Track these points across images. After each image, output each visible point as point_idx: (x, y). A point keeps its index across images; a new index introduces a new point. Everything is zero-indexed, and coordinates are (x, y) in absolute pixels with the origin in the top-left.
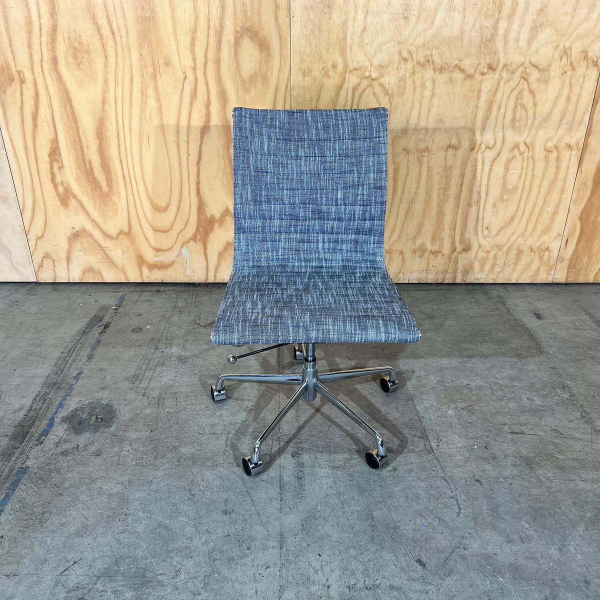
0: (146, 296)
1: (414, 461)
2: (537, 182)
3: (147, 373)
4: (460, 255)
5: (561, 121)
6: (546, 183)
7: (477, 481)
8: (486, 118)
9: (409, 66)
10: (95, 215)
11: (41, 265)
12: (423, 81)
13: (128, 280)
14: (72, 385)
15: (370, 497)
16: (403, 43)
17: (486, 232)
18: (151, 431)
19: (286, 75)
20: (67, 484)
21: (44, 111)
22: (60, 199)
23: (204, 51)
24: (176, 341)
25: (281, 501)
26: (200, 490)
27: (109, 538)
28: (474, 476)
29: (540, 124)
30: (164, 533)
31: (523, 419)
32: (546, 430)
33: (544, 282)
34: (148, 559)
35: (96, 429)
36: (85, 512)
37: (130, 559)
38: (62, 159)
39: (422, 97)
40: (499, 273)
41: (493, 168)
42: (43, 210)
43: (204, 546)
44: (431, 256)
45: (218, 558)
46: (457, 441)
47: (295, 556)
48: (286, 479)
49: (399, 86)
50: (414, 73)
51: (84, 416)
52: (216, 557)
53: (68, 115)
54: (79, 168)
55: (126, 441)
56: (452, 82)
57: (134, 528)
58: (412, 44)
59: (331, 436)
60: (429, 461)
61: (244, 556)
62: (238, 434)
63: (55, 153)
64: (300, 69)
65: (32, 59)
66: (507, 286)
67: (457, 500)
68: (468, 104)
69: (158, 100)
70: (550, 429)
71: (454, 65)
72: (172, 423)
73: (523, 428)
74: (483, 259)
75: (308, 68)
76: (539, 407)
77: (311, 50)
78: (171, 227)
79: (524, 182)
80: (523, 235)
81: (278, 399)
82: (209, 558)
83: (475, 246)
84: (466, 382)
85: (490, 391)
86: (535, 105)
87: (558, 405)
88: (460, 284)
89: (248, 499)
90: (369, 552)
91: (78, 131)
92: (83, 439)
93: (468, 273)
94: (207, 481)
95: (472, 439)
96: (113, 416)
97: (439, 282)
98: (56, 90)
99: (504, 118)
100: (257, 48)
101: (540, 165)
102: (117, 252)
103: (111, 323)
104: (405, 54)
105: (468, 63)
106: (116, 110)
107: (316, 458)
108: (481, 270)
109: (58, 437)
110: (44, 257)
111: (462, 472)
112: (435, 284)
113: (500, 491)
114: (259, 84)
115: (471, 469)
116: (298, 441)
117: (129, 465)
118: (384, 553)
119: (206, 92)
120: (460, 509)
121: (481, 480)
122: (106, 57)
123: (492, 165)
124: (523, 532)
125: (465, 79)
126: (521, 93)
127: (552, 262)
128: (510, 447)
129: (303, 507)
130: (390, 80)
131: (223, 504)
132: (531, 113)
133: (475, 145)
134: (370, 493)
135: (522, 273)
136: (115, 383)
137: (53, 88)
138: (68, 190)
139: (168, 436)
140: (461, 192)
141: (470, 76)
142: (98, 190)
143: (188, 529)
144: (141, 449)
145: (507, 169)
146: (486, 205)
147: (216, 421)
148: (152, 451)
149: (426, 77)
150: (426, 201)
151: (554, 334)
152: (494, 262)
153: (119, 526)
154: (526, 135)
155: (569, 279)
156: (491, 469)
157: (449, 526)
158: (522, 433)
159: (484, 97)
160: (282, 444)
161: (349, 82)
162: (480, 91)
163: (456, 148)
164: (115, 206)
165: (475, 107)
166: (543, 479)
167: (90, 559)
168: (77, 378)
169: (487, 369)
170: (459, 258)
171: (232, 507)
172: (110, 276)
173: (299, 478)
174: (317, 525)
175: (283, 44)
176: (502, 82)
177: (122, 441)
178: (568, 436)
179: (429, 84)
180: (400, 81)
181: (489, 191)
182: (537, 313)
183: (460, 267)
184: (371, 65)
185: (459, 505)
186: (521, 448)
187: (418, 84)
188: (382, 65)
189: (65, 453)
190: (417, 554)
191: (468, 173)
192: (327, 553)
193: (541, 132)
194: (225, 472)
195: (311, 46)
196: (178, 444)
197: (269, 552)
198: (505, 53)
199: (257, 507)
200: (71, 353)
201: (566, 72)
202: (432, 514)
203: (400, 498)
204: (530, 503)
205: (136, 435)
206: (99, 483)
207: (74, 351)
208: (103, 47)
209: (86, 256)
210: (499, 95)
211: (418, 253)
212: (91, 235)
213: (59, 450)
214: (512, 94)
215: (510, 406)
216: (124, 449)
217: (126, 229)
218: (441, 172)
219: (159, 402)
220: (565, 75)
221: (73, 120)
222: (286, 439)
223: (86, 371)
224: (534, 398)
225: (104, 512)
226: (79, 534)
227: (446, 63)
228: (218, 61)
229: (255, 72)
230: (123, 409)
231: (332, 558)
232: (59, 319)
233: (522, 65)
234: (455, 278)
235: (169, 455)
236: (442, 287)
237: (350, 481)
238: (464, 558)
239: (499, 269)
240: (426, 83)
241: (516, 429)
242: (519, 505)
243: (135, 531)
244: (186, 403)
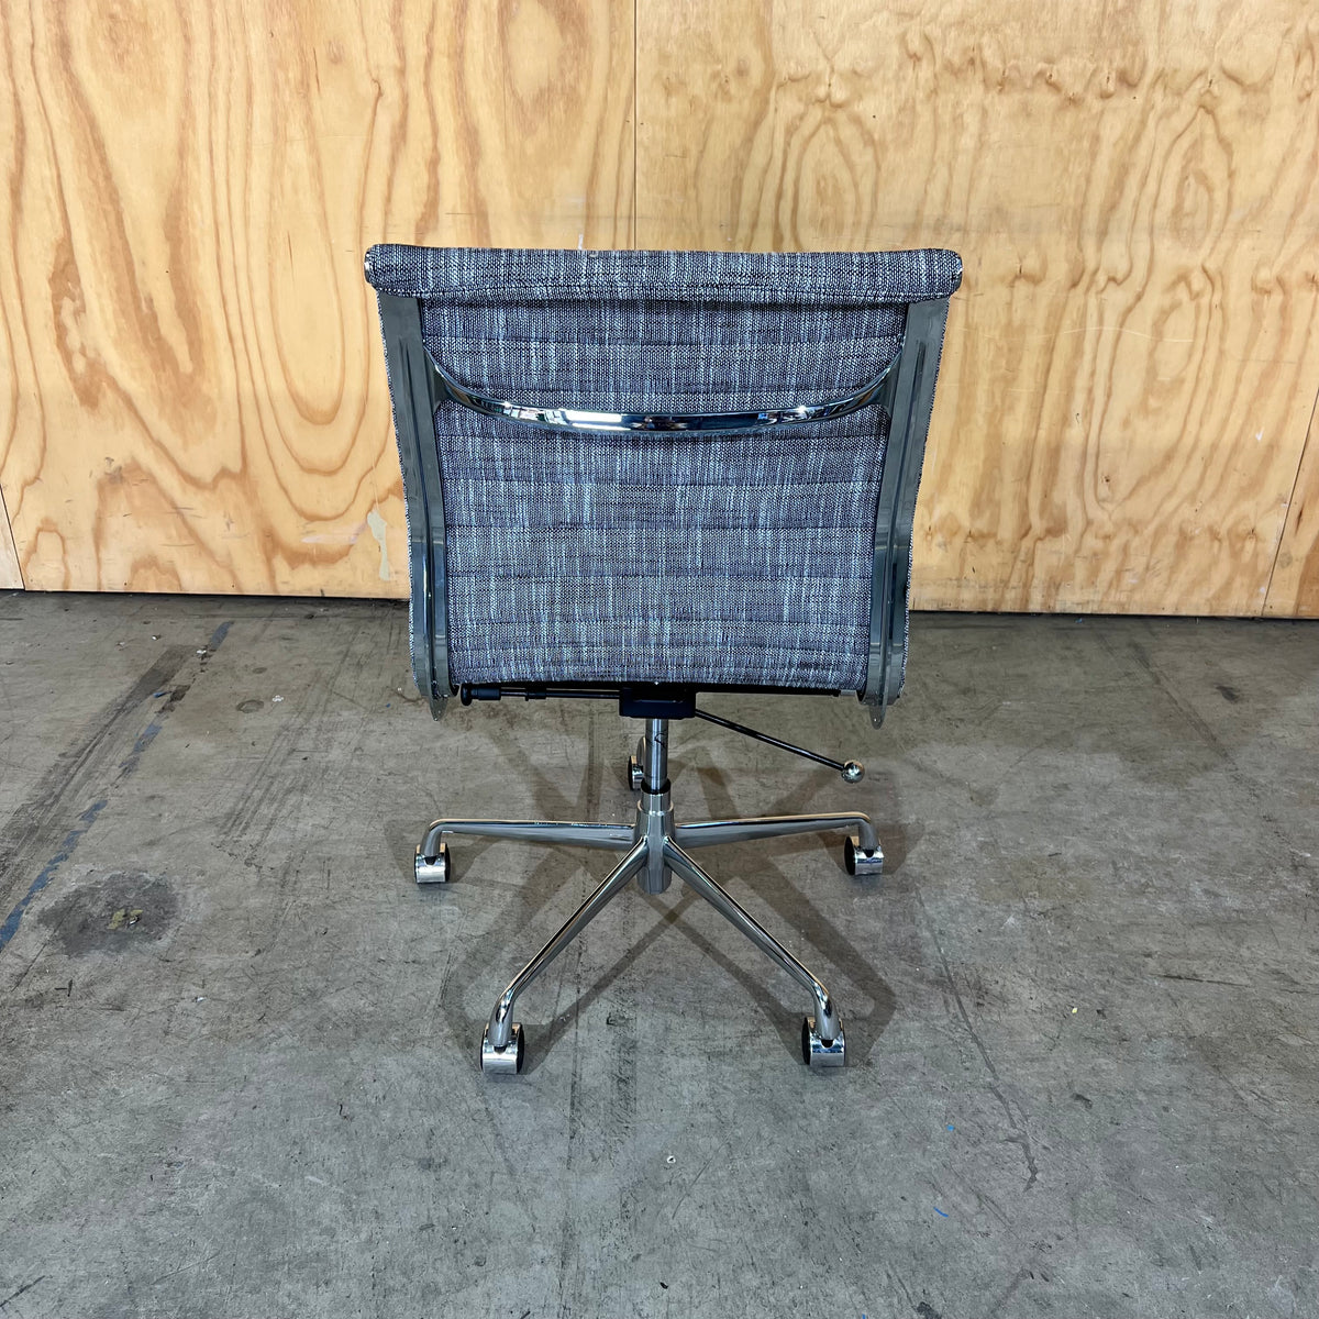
0: (282, 626)
1: (918, 1042)
2: (1230, 368)
3: (264, 810)
4: (1039, 544)
5: (1293, 216)
6: (1253, 370)
7: (1079, 1097)
8: (1111, 207)
9: (925, 72)
10: (162, 428)
11: (33, 549)
12: (958, 111)
13: (239, 588)
14: (77, 832)
15: (802, 1134)
16: (911, 16)
17: (1103, 490)
18: (259, 952)
19: (624, 93)
20: (31, 1081)
21: (38, 171)
22: (77, 389)
23: (424, 30)
24: (342, 735)
25: (572, 1138)
26: (367, 1106)
27: (119, 1227)
28: (1070, 1085)
29: (1242, 223)
30: (265, 1215)
31: (1194, 943)
32: (1254, 972)
33: (1241, 614)
34: (213, 1285)
35: (121, 942)
36: (65, 1156)
37: (166, 1285)
38: (81, 290)
39: (955, 152)
40: (1133, 590)
41: (1124, 329)
42: (37, 414)
43: (362, 1253)
44: (971, 545)
45: (398, 1287)
46: (1026, 996)
47: (599, 1284)
48: (588, 1081)
49: (901, 124)
50: (935, 91)
51: (96, 910)
52: (391, 1283)
53: (95, 183)
54: (123, 312)
55: (191, 976)
56: (1029, 115)
57: (186, 1198)
58: (934, 19)
59: (709, 975)
60: (956, 1043)
61: (466, 1282)
62: (474, 963)
63: (64, 276)
64: (658, 76)
65: (11, 43)
66: (1153, 623)
67: (1026, 1147)
68: (1066, 170)
69: (314, 149)
70: (1261, 967)
71: (1034, 73)
72: (312, 930)
73: (1195, 966)
74: (1095, 554)
75: (677, 75)
76: (1234, 914)
77: (686, 30)
78: (344, 462)
79: (1200, 368)
80: (1192, 497)
81: (581, 878)
82: (374, 1285)
83: (1076, 523)
84: (1051, 848)
85: (1111, 871)
86: (1231, 175)
87: (1283, 909)
88: (1039, 615)
89: (487, 1131)
90: (792, 1280)
91: (120, 221)
92: (84, 967)
93: (1057, 588)
94: (387, 1081)
95: (1067, 988)
96: (166, 913)
97: (989, 609)
98: (67, 119)
99: (1155, 206)
100: (553, 21)
101: (1240, 325)
102: (212, 521)
103: (188, 687)
104: (915, 44)
105: (1068, 69)
106: (212, 171)
107: (667, 1029)
108: (1091, 580)
109: (24, 961)
110: (39, 530)
111: (1040, 1074)
112: (979, 613)
113: (1137, 1127)
114: (558, 110)
115: (1063, 1067)
116: (626, 986)
117: (192, 1036)
118: (831, 1284)
119: (429, 132)
120: (1034, 1171)
121: (1088, 1097)
122: (187, 40)
123: (1122, 325)
124: (1199, 1238)
125: (1061, 109)
126: (1196, 144)
127: (1263, 565)
128: (1163, 1013)
129: (627, 1156)
130: (876, 107)
131: (422, 1143)
132: (1220, 197)
133: (1083, 272)
134: (803, 1123)
135: (1189, 592)
136: (182, 831)
137: (59, 114)
138: (95, 366)
139: (297, 963)
140: (1045, 387)
141: (1074, 102)
142: (168, 367)
143: (326, 1207)
144: (228, 995)
145: (1158, 331)
146: (1105, 422)
147: (423, 932)
148: (255, 1003)
149: (965, 103)
150: (959, 410)
151: (1269, 735)
152: (1123, 563)
153: (150, 1195)
154: (1208, 251)
155: (1303, 608)
156: (1113, 1066)
157: (1004, 1215)
158: (1194, 978)
159: (1106, 154)
160: (584, 991)
161: (776, 110)
162: (1096, 139)
163: (1035, 280)
164: (209, 410)
165: (1083, 180)
166: (1250, 1098)
167: (62, 1279)
168: (90, 816)
169: (1104, 818)
170: (1038, 553)
171: (444, 1150)
172: (196, 580)
173: (621, 1080)
174: (662, 1206)
175: (617, 14)
176: (1151, 115)
177: (181, 974)
178: (1310, 989)
179: (972, 121)
180: (901, 110)
181: (1113, 388)
182: (1226, 686)
183: (1040, 573)
184: (833, 70)
185: (1031, 1160)
186: (1191, 1017)
187: (946, 118)
188: (859, 70)
189: (36, 1002)
190: (919, 1290)
191: (1064, 344)
192: (684, 1280)
193: (1246, 244)
194: (435, 1060)
195: (685, 21)
196: (321, 985)
197: (531, 1274)
198: (1160, 44)
199: (509, 1154)
200: (84, 756)
201: (1309, 95)
202: (962, 1180)
203: (879, 1138)
204: (1215, 1160)
205: (219, 961)
206: (111, 1083)
207: (90, 751)
208: (181, 15)
209: (140, 527)
210: (1143, 150)
211: (939, 538)
212: (151, 479)
213: (22, 993)
214: (1176, 146)
215: (1163, 909)
216: (185, 994)
217: (235, 466)
218: (997, 338)
219: (285, 879)
220: (1305, 103)
221: (109, 196)
222: (593, 978)
223: (113, 801)
224: (1221, 892)
225: (114, 1156)
226: (42, 1213)
227: (1016, 68)
228: (458, 54)
229: (550, 82)
230: (195, 894)
231: (694, 1294)
232: (65, 674)
233: (1201, 74)
234: (1026, 600)
235: (297, 1014)
236: (994, 622)
237: (752, 1090)
238: (1044, 1304)
239: (1134, 581)
240: (965, 116)
241: (1177, 967)
242: (1188, 1166)
243: (189, 1208)
244: (352, 883)
